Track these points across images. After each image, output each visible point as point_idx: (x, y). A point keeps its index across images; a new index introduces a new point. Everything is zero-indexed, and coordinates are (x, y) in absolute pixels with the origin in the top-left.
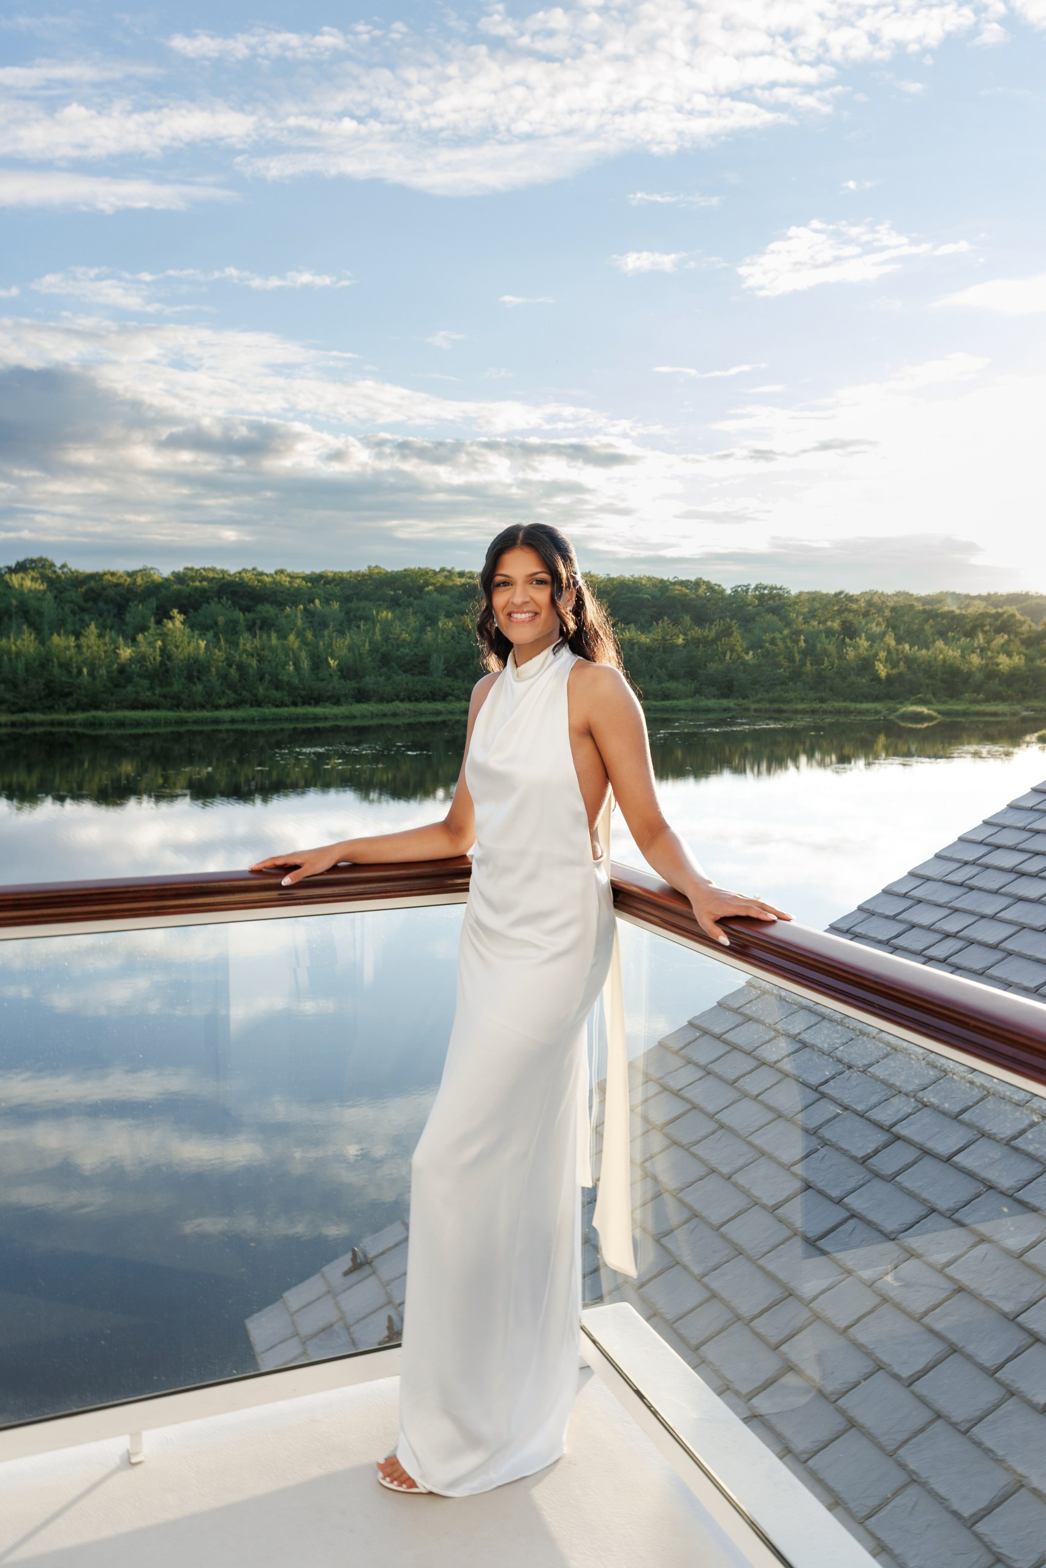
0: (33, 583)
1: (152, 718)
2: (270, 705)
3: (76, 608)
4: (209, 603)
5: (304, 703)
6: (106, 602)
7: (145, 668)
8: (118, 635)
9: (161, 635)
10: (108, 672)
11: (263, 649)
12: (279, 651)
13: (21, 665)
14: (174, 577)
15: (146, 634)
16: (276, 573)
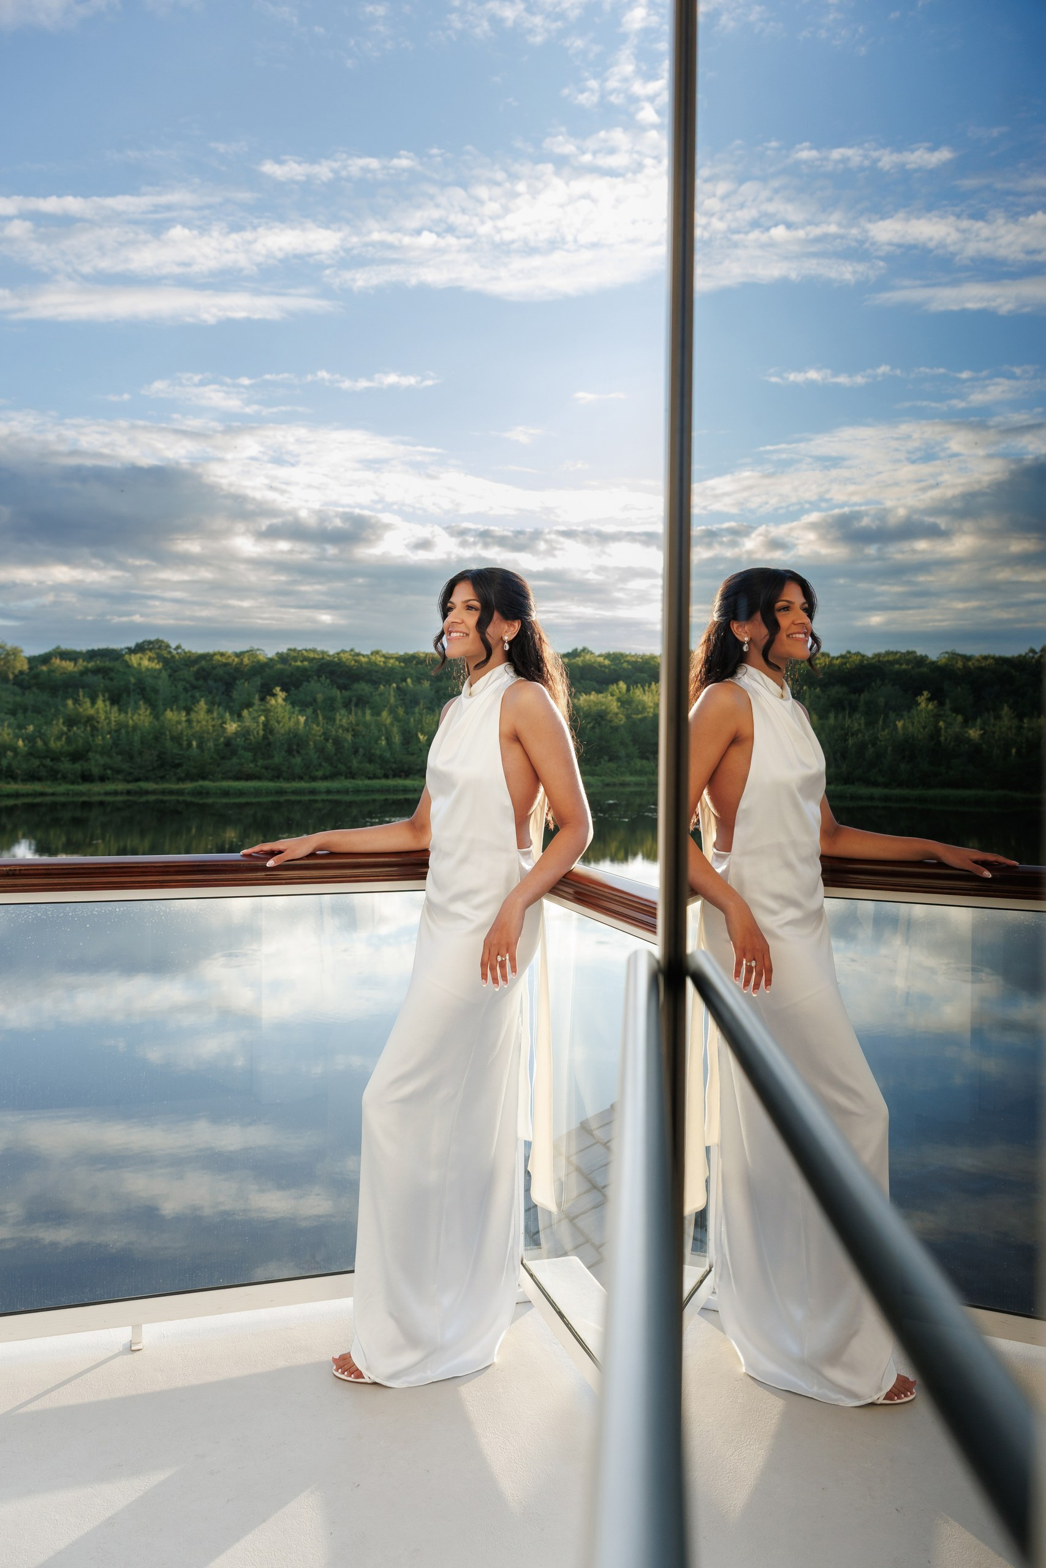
0: (150, 663)
1: (255, 788)
2: (363, 777)
3: (188, 685)
4: (309, 682)
5: (395, 776)
6: (215, 681)
7: (248, 741)
8: (225, 712)
9: (264, 711)
10: (216, 745)
11: (358, 725)
12: (373, 727)
13: (137, 738)
14: (278, 657)
15: (251, 710)
16: (372, 654)
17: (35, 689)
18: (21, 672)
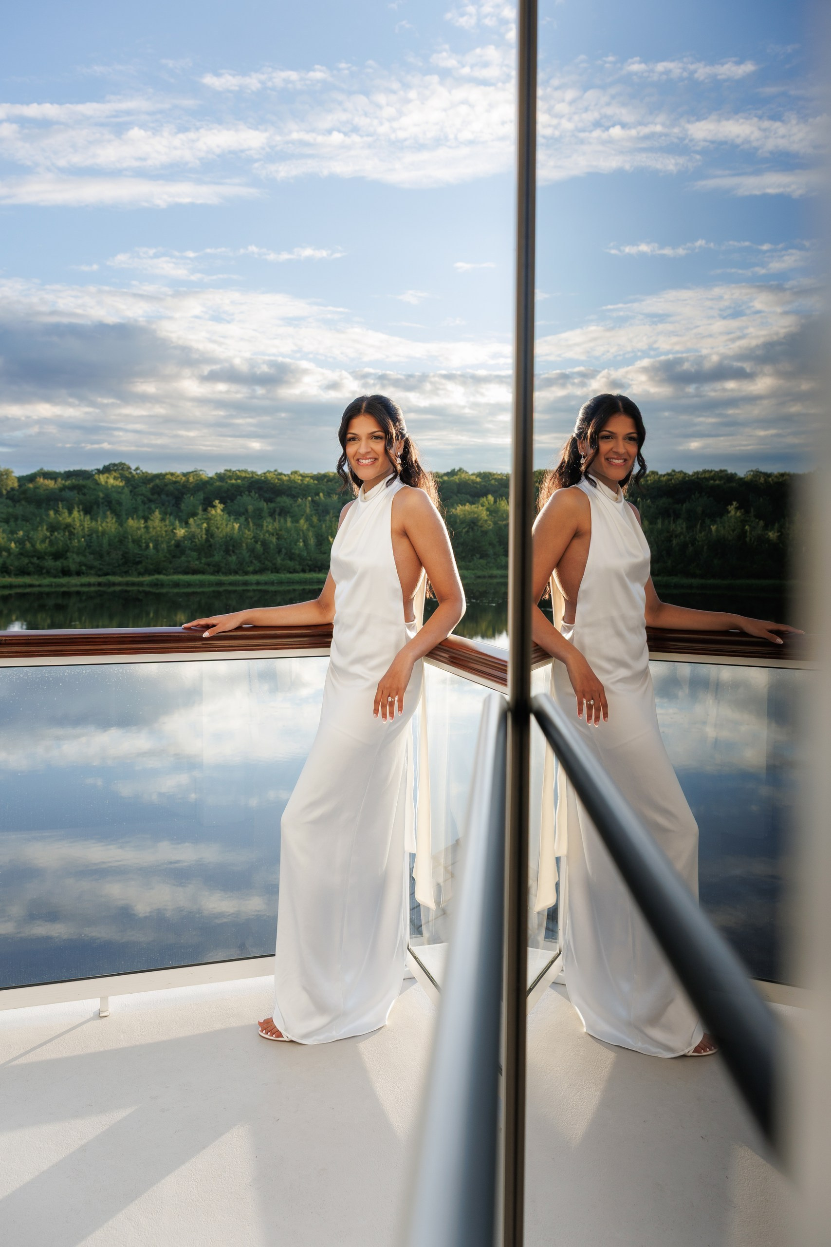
0: (115, 481)
1: (199, 581)
2: (286, 572)
3: (145, 499)
4: (241, 496)
5: (310, 571)
6: (167, 495)
7: (194, 543)
8: (175, 520)
9: (206, 519)
10: (168, 547)
11: (281, 530)
12: (293, 532)
13: (105, 541)
14: (217, 476)
15: (195, 518)
16: (292, 473)
17: (23, 502)
18: (13, 489)
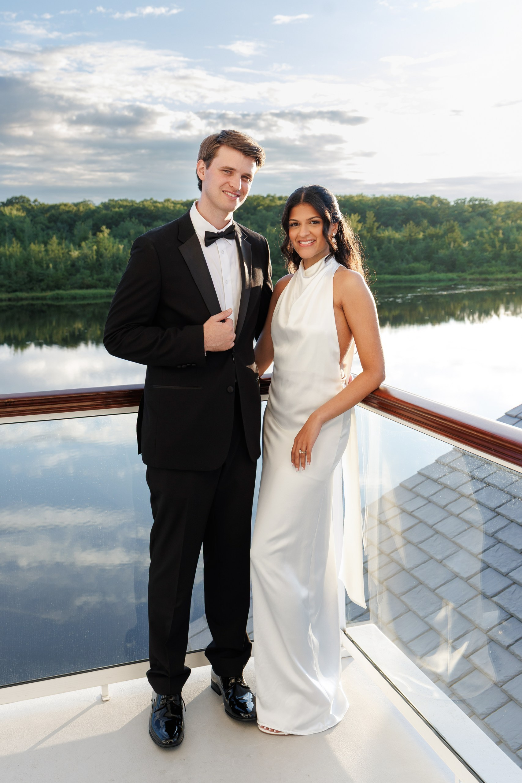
0: (18, 212)
3: (44, 227)
4: (124, 221)
6: (62, 223)
7: (87, 263)
8: (70, 243)
10: (65, 266)
13: (12, 263)
14: (103, 205)
15: (87, 242)
16: (165, 201)
